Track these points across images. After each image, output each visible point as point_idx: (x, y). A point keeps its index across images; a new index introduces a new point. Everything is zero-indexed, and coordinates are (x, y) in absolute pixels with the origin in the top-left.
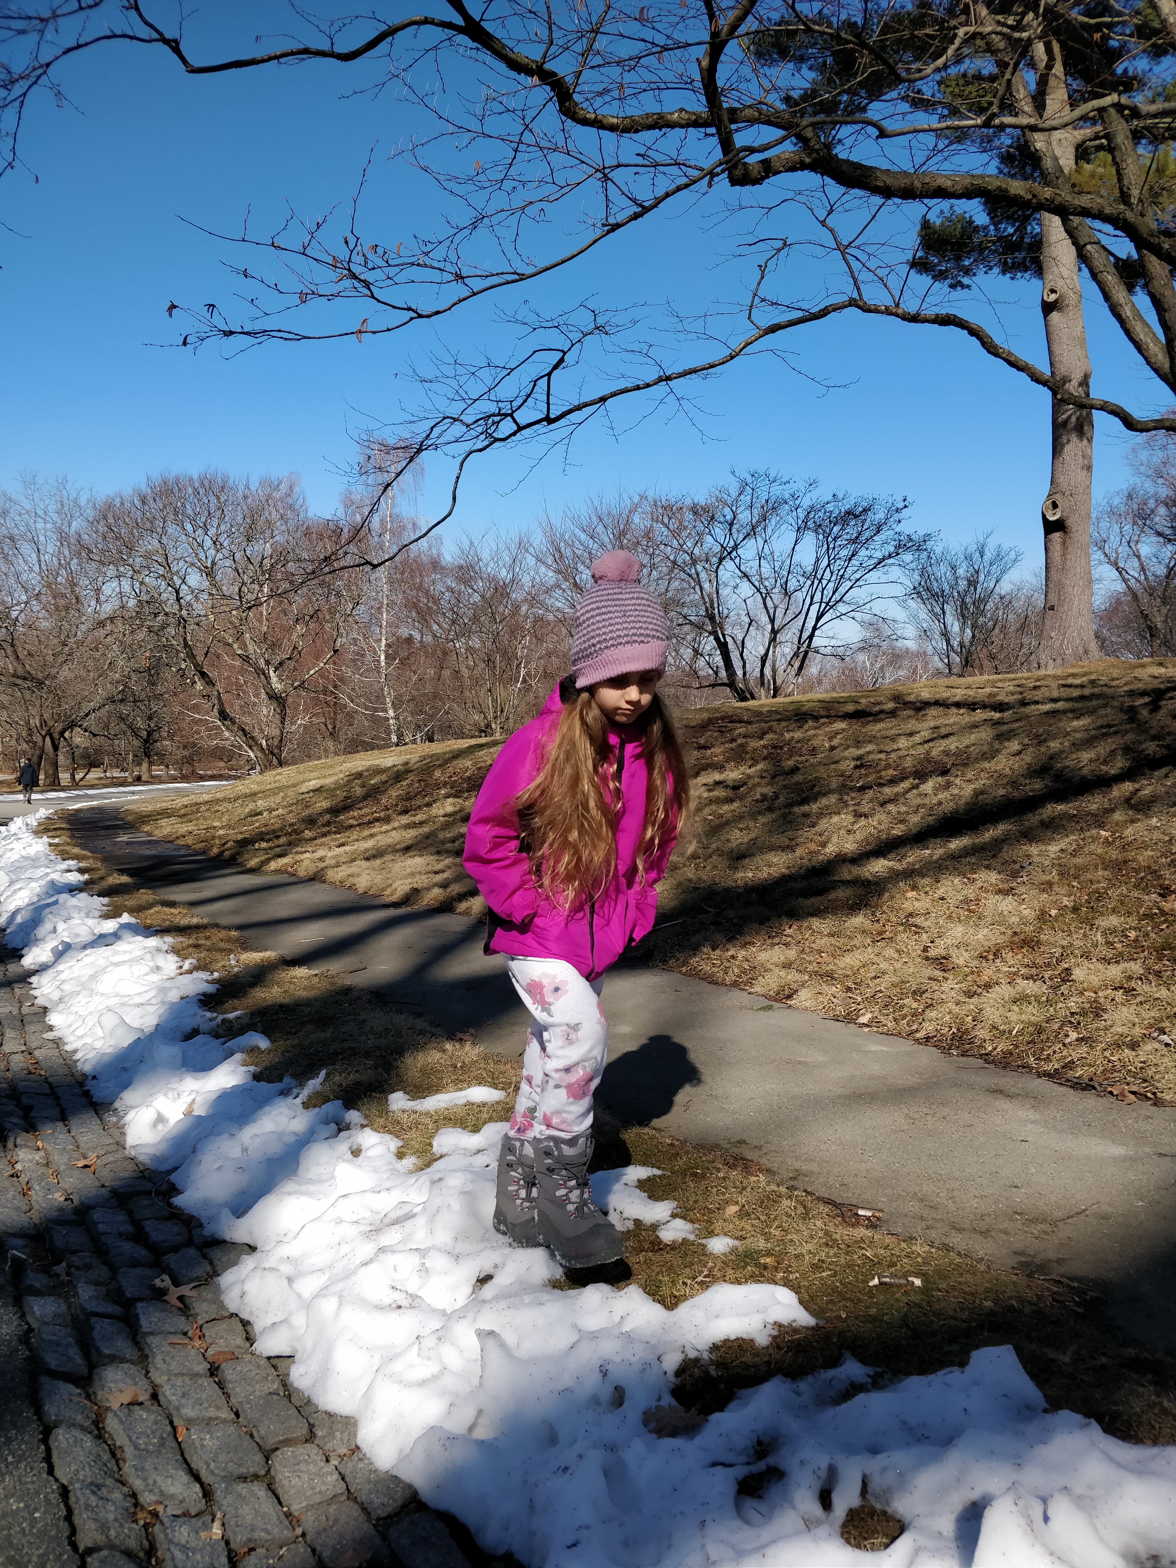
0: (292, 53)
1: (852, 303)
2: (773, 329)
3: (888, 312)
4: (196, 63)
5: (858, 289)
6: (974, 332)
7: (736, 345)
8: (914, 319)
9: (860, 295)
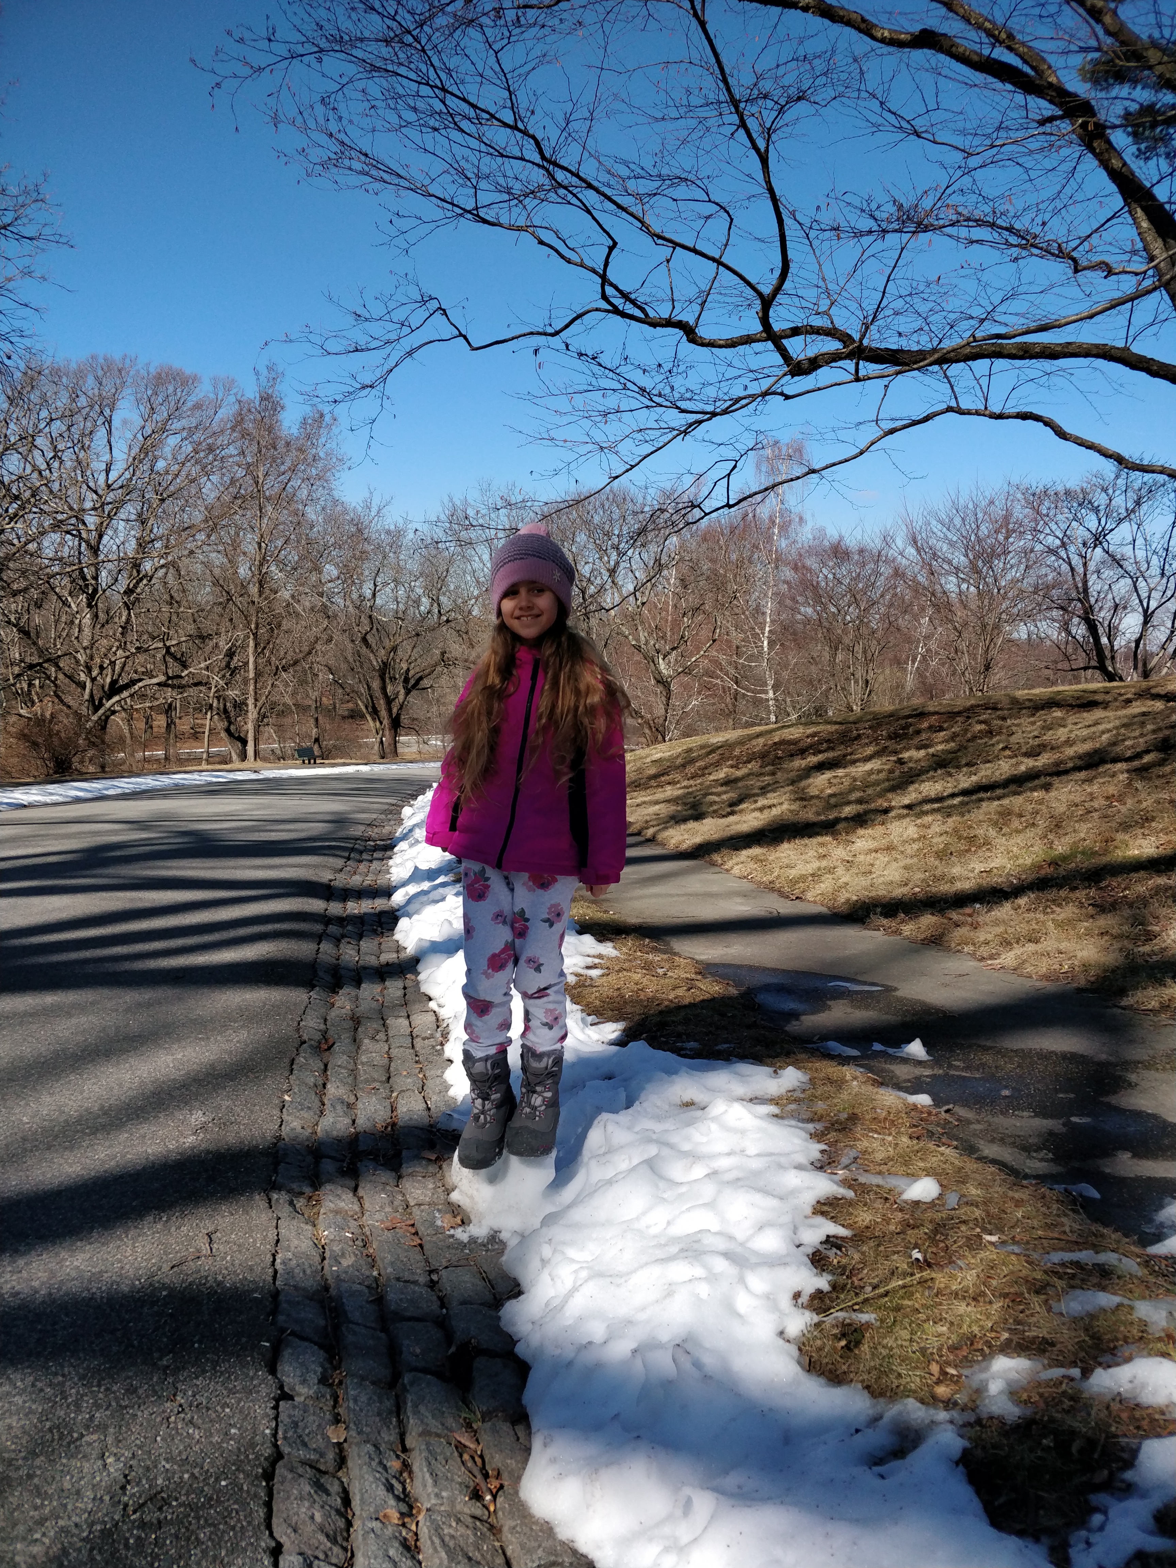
0: (524, 335)
1: (950, 409)
2: (892, 431)
3: (977, 413)
4: (475, 345)
5: (956, 398)
6: (1048, 423)
7: (862, 446)
8: (1000, 416)
9: (957, 403)
